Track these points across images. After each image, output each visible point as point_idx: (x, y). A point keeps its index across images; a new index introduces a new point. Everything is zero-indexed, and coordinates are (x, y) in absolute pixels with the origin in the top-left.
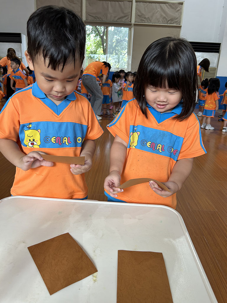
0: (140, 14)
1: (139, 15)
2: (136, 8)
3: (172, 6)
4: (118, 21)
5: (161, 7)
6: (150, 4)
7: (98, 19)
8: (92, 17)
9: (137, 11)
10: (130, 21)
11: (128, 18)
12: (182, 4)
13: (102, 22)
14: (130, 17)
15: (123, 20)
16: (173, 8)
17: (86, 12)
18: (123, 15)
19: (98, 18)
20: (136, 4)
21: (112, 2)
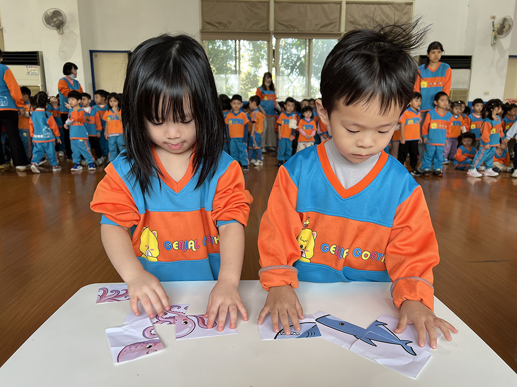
0: (352, 20)
1: (350, 22)
2: (346, 12)
3: (397, 7)
4: (321, 30)
5: (381, 8)
6: (366, 6)
7: (292, 29)
8: (284, 27)
9: (349, 16)
10: (338, 29)
11: (335, 26)
12: (411, 4)
13: (299, 32)
14: (338, 25)
15: (329, 28)
16: (398, 10)
17: (275, 19)
18: (327, 22)
19: (292, 27)
20: (346, 6)
21: (312, 5)
